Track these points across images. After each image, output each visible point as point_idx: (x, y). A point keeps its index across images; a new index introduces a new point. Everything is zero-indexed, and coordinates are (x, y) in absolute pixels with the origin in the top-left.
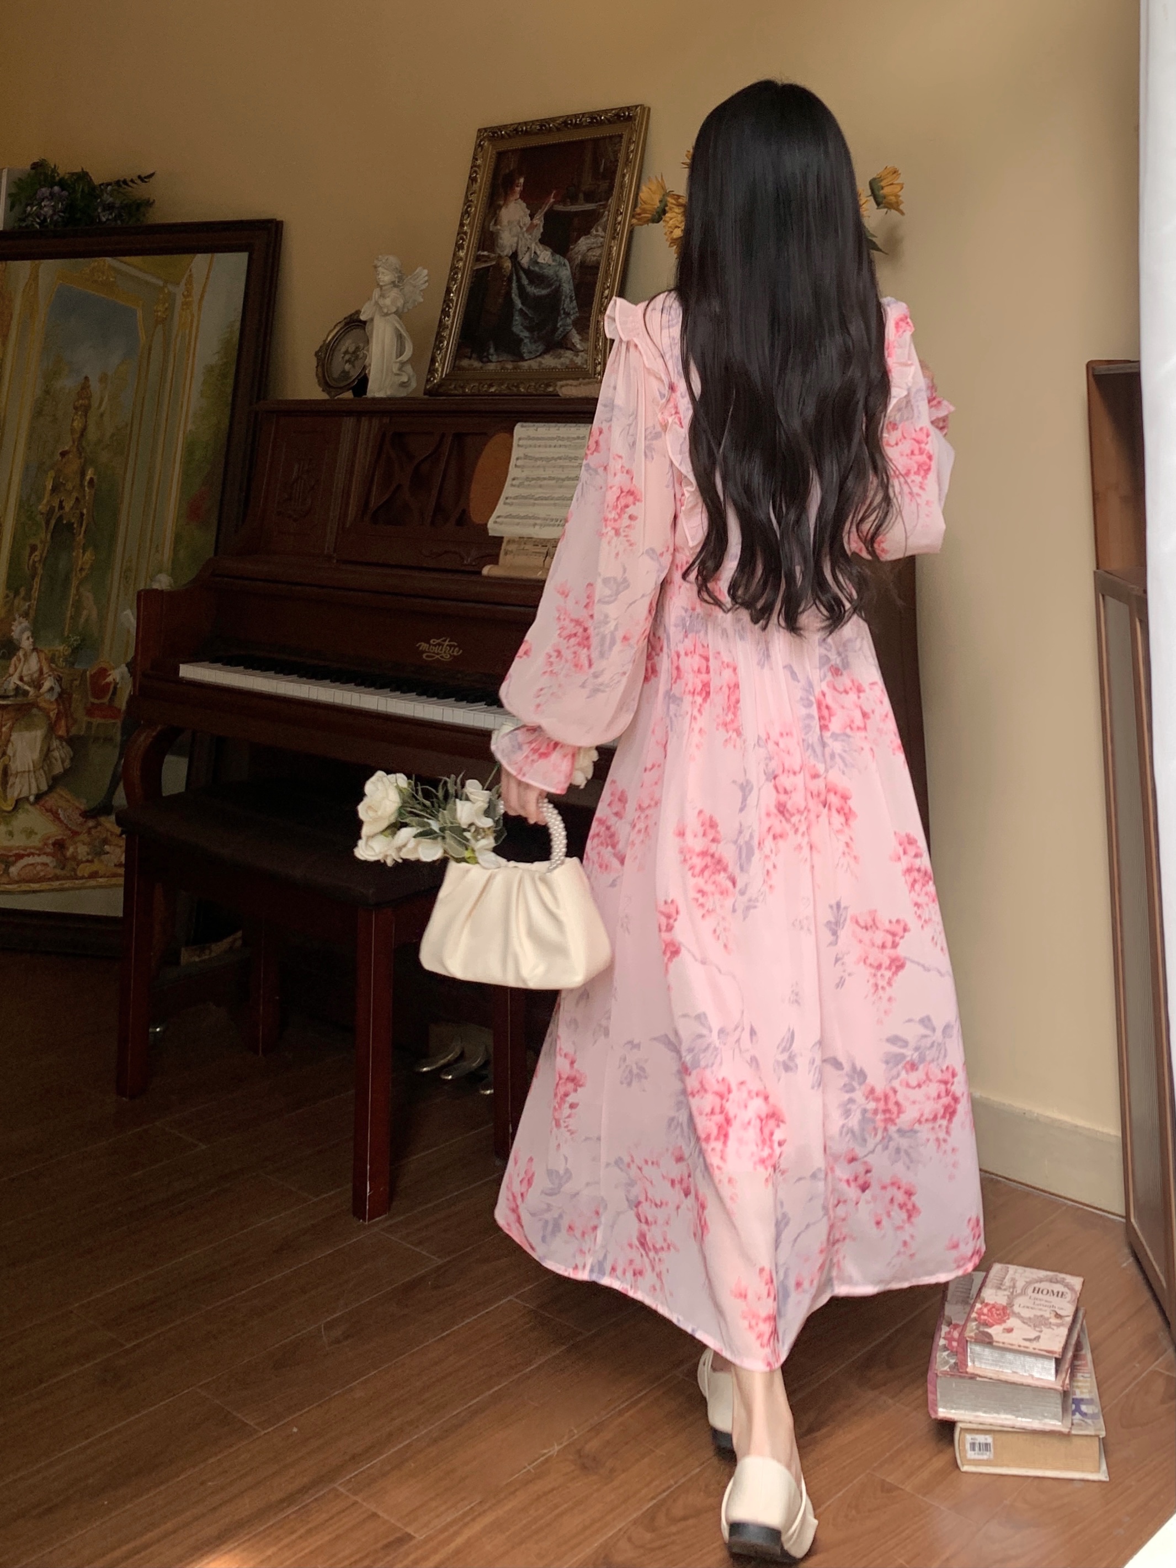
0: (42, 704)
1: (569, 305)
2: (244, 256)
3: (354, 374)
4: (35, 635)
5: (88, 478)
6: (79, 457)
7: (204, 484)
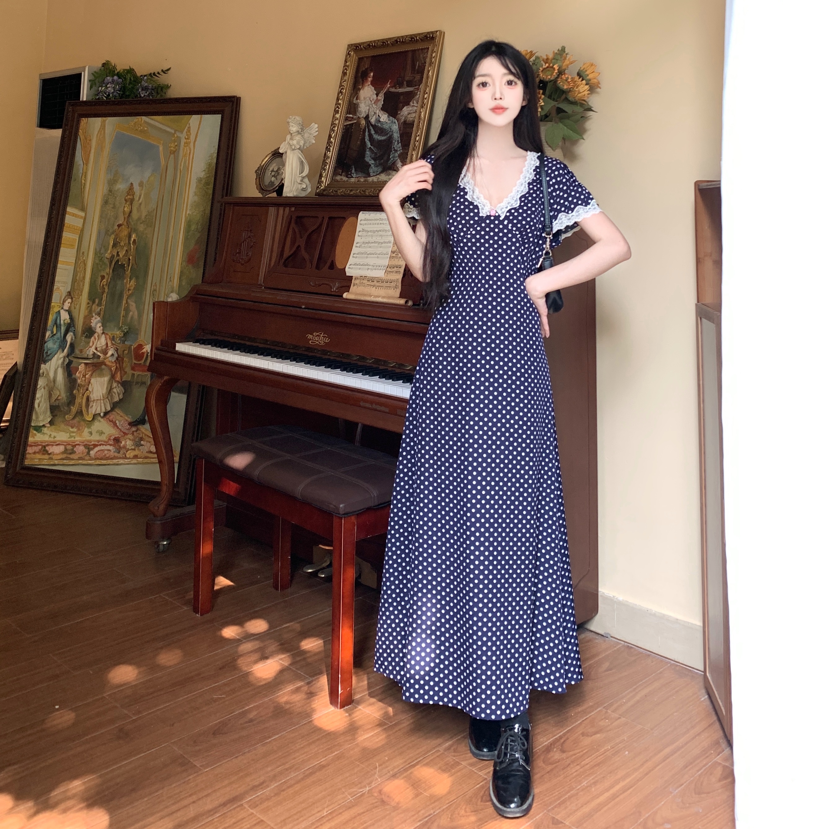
0: (107, 363)
1: (397, 146)
2: (219, 116)
3: (277, 183)
4: (104, 325)
5: (132, 239)
6: (128, 227)
7: (196, 244)
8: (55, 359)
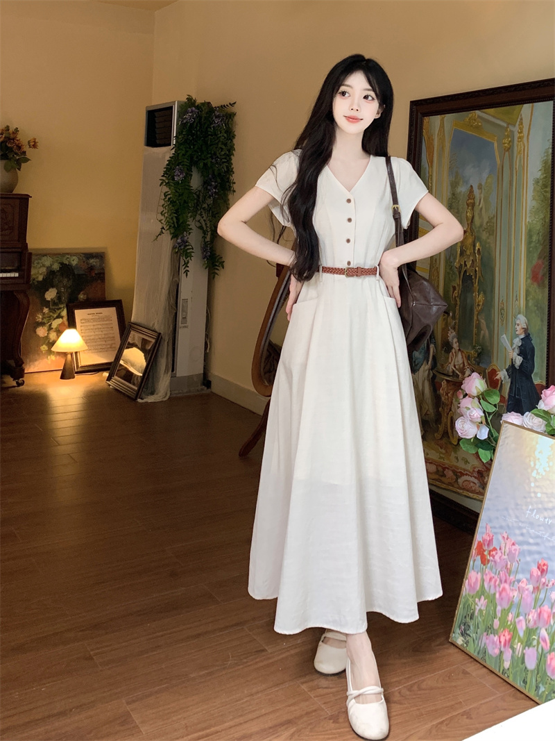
2: (551, 104)
4: (459, 341)
6: (472, 235)
7: (539, 258)
8: (421, 369)
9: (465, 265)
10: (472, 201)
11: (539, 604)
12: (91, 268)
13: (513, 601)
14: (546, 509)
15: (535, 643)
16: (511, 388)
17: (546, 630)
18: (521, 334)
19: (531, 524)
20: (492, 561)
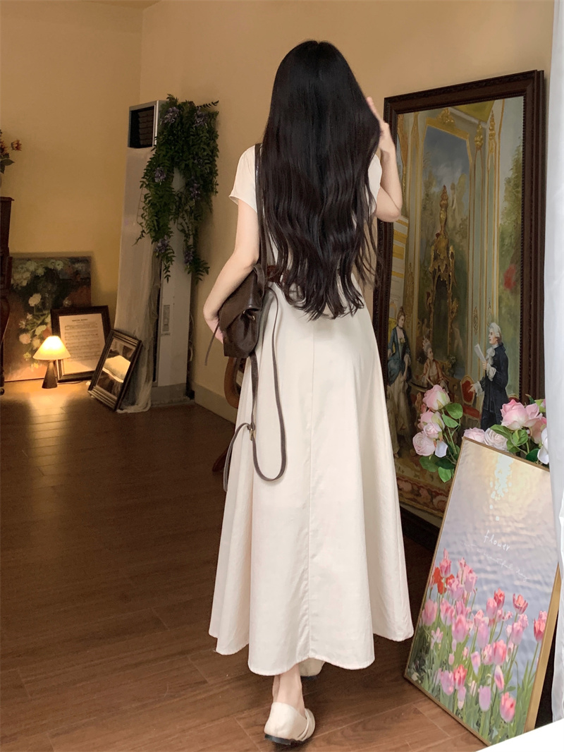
2: (521, 100)
4: (433, 351)
6: (446, 238)
7: (511, 263)
8: (397, 381)
9: (439, 270)
10: (445, 202)
11: (495, 638)
12: (77, 273)
13: (469, 634)
14: (504, 534)
15: (489, 681)
16: (484, 402)
17: (501, 667)
18: (494, 344)
19: (489, 550)
20: (449, 590)
